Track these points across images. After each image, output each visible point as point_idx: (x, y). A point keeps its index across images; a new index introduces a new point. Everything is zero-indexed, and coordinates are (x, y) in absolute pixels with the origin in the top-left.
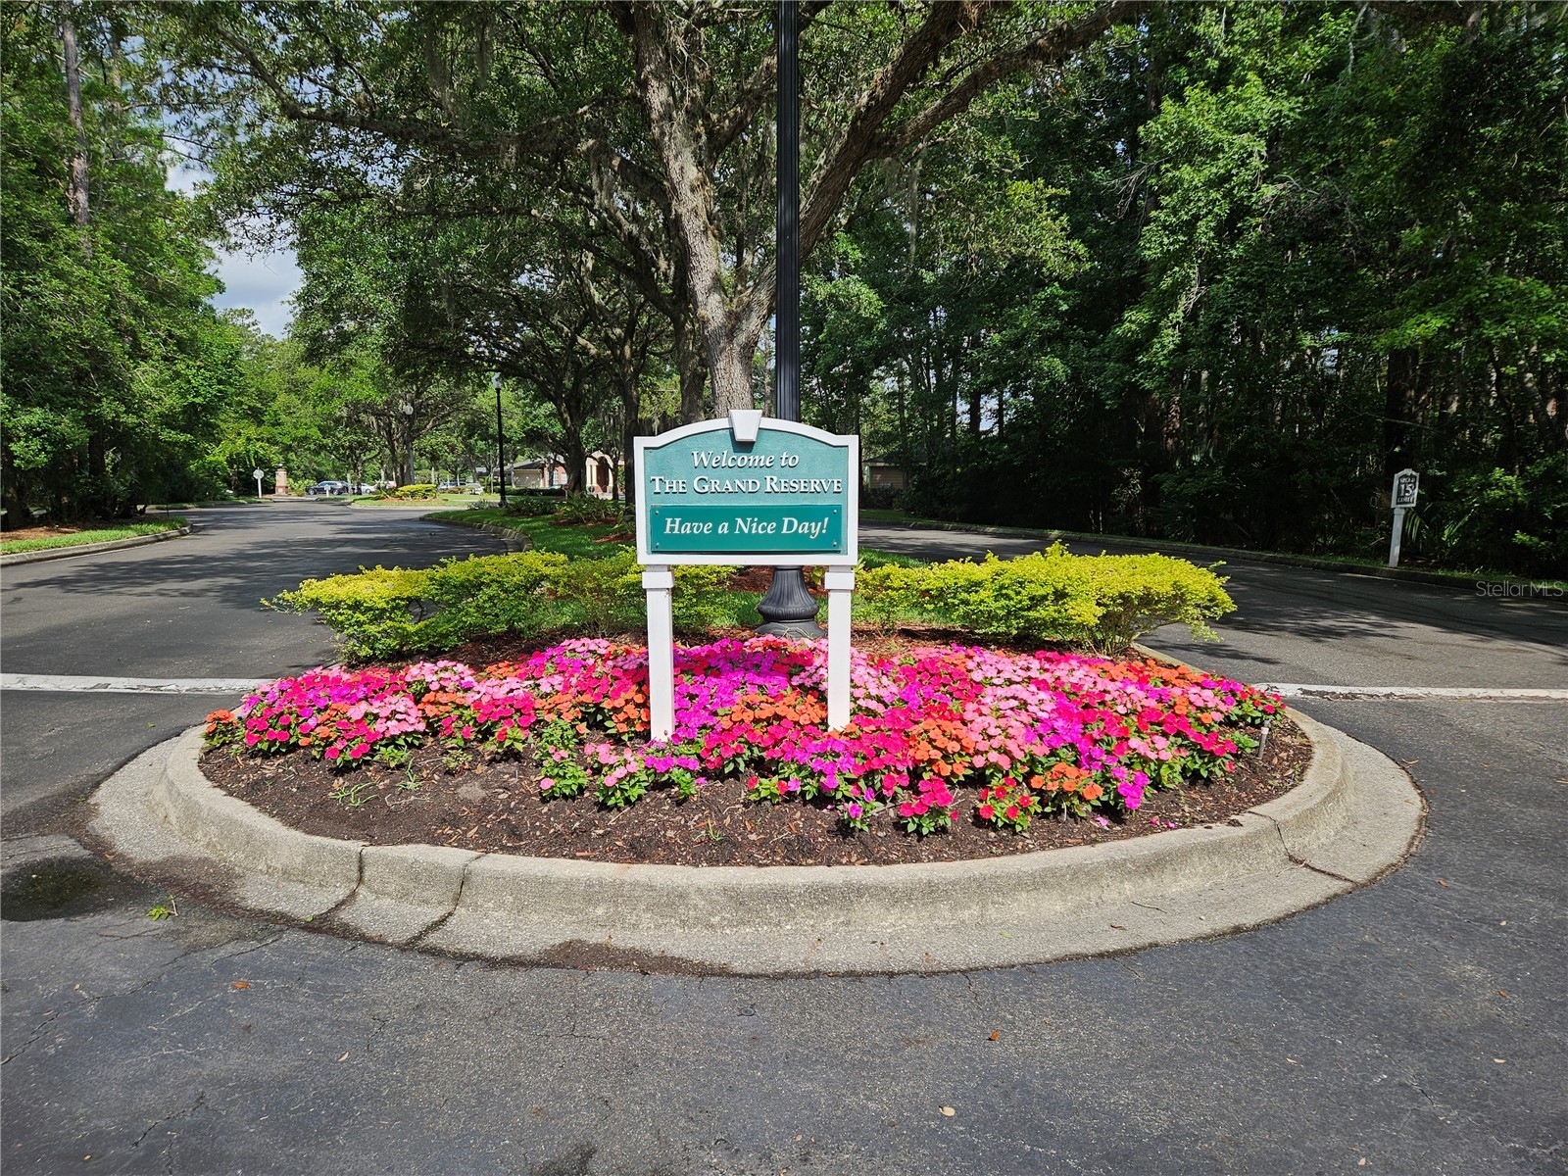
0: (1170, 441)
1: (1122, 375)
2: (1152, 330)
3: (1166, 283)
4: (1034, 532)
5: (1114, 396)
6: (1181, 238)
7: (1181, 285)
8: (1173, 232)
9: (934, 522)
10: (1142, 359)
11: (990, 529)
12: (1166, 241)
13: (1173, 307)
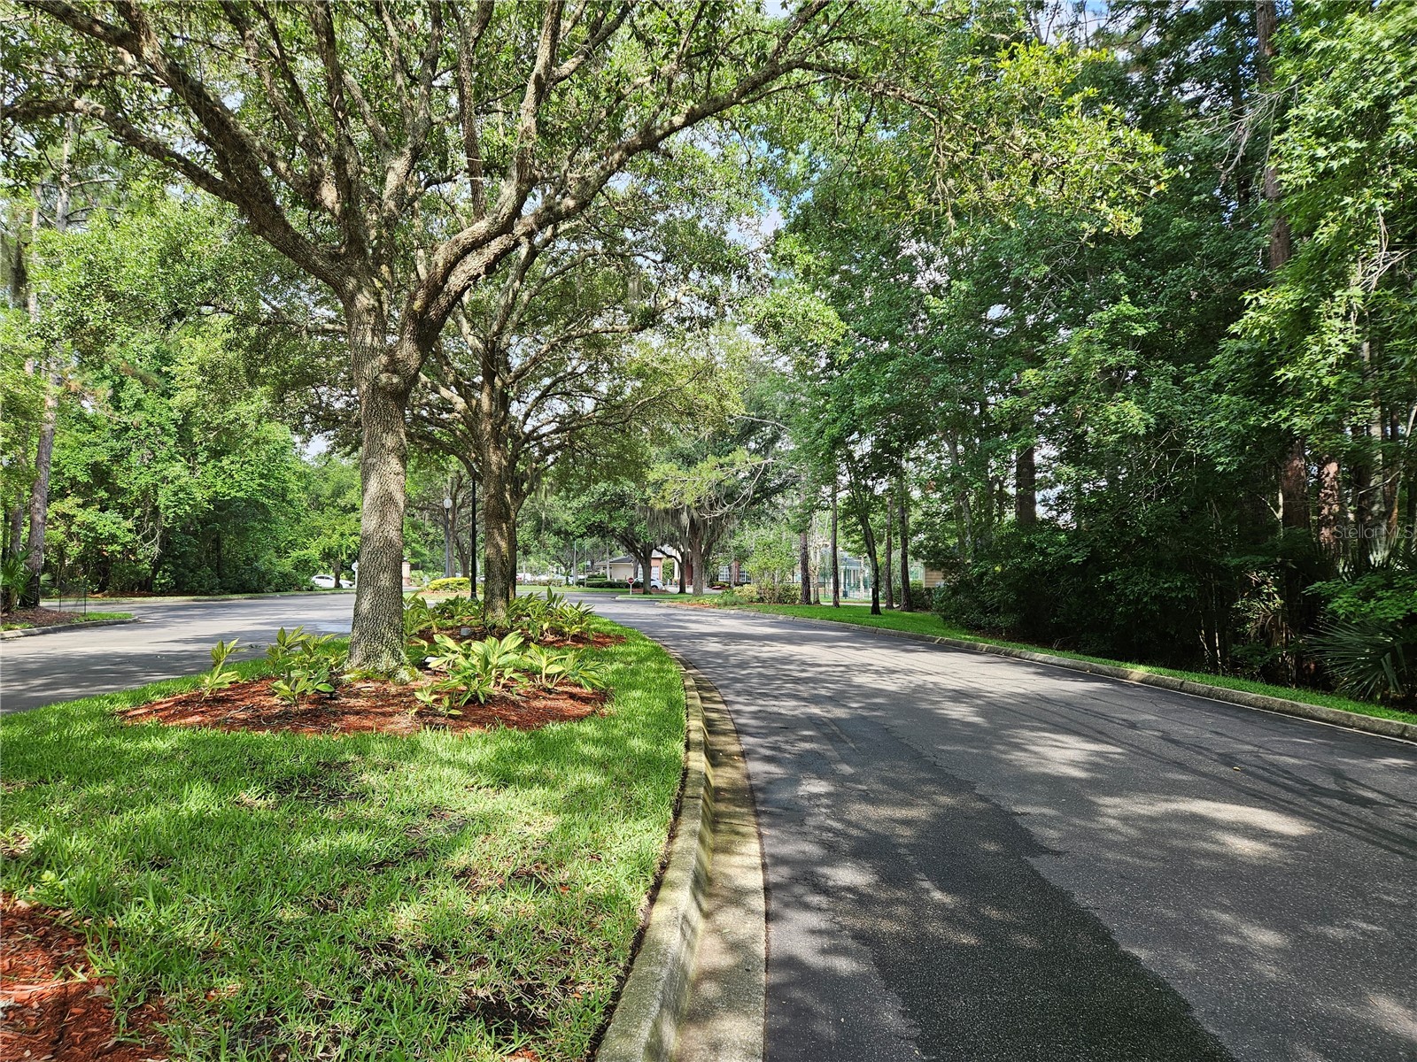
0: (1326, 532)
1: (1243, 414)
2: (1304, 321)
3: (1325, 233)
4: (1106, 665)
5: (1230, 450)
6: (1353, 144)
7: (1354, 237)
8: (1335, 139)
9: (967, 638)
10: (1287, 373)
11: (1040, 656)
12: (1321, 152)
13: (1342, 280)
